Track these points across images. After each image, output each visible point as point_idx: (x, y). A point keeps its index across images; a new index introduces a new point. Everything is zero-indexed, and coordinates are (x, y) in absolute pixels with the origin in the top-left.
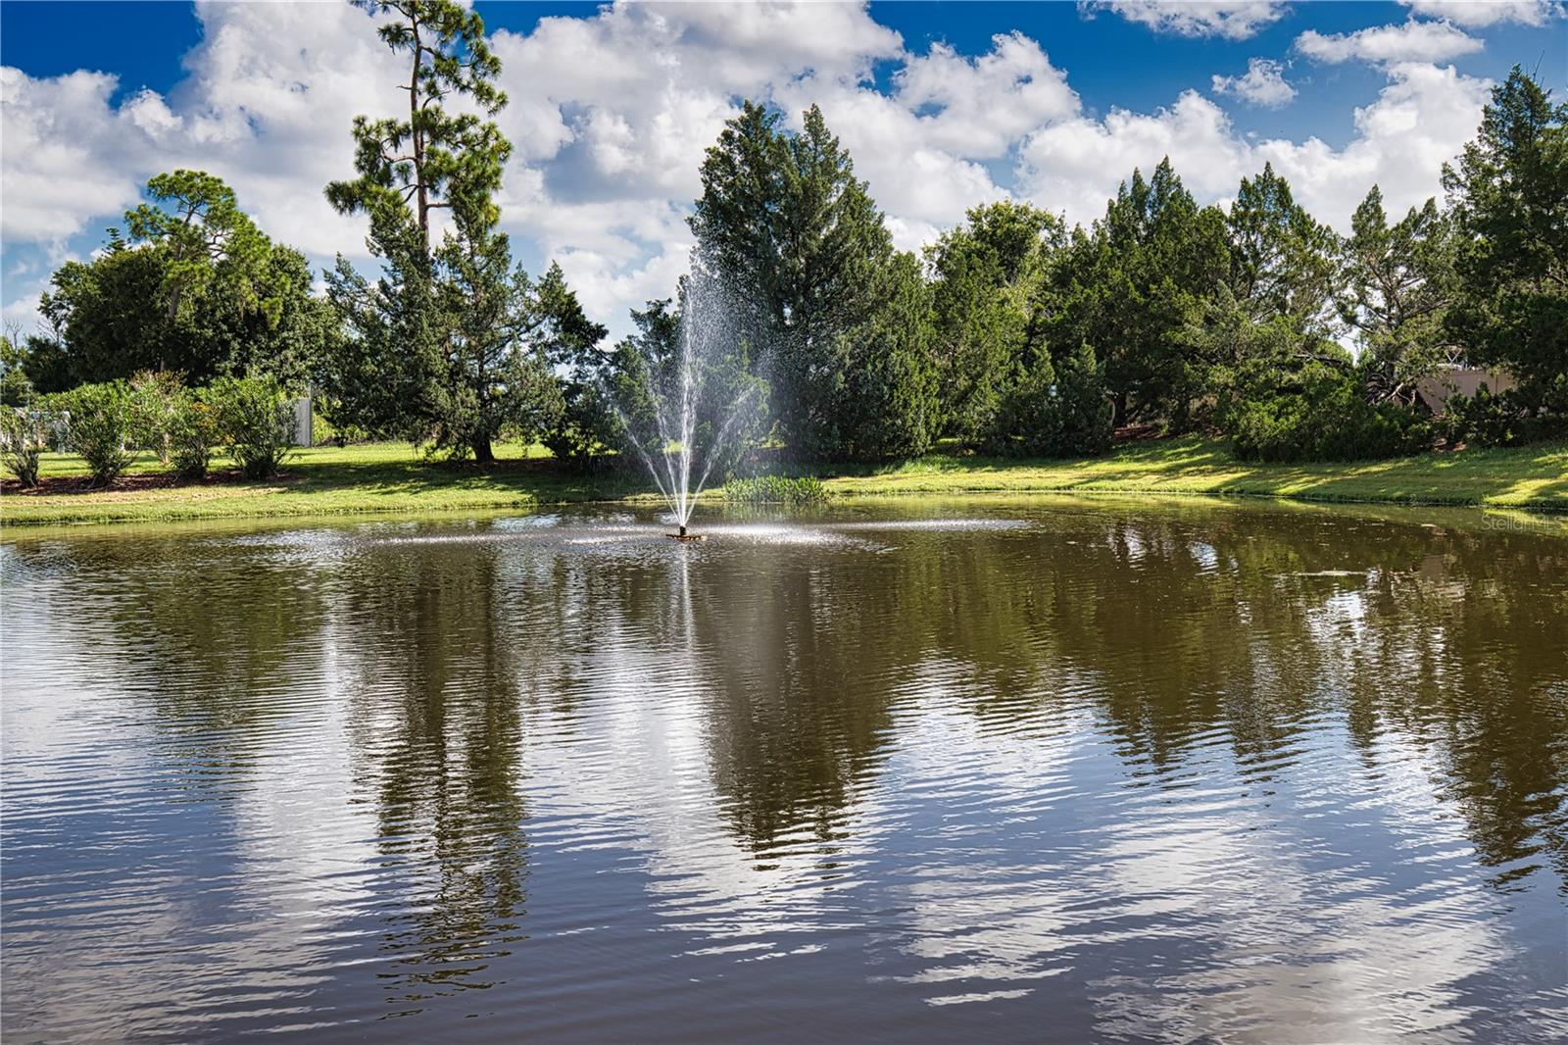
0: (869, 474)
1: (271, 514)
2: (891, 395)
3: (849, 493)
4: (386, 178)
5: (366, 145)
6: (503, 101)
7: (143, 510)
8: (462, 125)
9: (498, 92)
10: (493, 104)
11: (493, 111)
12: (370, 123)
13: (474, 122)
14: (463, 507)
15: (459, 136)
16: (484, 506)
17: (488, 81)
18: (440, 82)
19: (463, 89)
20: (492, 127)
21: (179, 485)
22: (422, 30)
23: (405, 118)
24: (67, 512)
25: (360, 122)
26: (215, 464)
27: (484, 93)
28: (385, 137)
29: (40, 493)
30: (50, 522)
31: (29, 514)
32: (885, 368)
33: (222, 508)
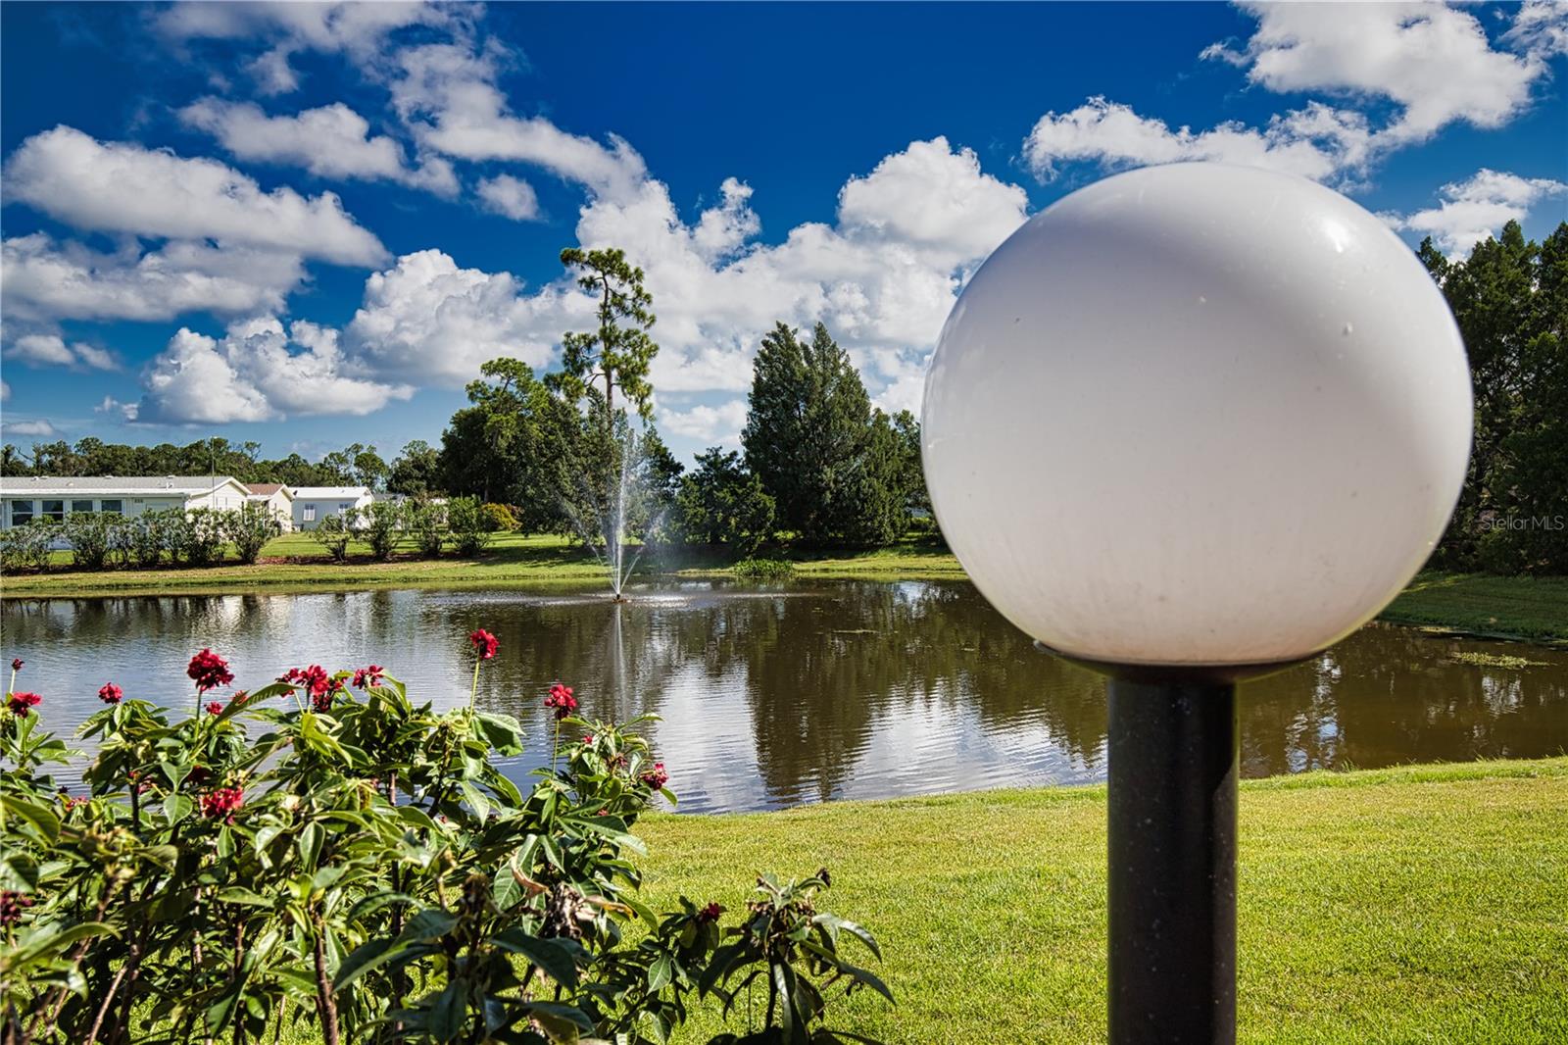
0: (851, 557)
1: (461, 579)
2: (863, 507)
3: (826, 570)
4: (579, 371)
5: (569, 350)
6: (653, 320)
7: (390, 575)
8: (627, 336)
9: (648, 315)
10: (647, 322)
11: (648, 326)
12: (575, 336)
13: (636, 333)
14: (575, 576)
15: (627, 342)
16: (588, 576)
17: (644, 308)
18: (613, 310)
19: (627, 314)
20: (646, 336)
21: (422, 560)
22: (608, 278)
23: (594, 331)
24: (350, 576)
25: (568, 335)
26: (446, 547)
27: (641, 316)
28: (582, 345)
29: (344, 564)
30: (340, 581)
31: (330, 577)
32: (859, 489)
33: (435, 574)
